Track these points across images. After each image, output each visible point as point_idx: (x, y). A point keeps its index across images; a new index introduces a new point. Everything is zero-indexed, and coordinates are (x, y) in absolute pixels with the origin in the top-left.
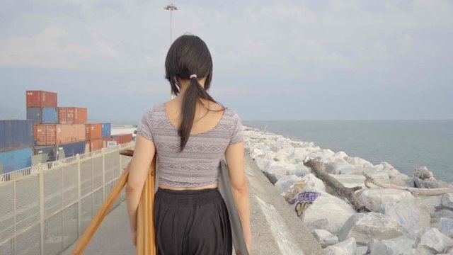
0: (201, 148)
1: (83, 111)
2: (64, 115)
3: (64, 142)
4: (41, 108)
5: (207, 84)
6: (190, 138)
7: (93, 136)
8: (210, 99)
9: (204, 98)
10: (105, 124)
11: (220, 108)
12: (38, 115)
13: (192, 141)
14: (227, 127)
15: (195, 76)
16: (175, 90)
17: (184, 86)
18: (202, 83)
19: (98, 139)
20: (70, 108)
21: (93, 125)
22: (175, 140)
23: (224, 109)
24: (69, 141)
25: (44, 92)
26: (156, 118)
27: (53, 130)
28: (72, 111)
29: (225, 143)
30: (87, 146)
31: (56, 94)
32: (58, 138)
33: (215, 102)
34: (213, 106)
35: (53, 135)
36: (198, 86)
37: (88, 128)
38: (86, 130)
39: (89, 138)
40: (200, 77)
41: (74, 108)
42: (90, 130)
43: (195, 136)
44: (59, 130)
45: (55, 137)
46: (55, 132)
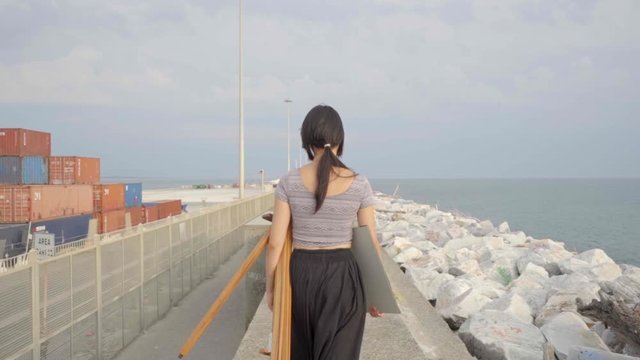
0: (332, 209)
1: (92, 164)
2: (57, 170)
3: (47, 215)
4: (20, 159)
5: (340, 151)
6: (326, 200)
7: (106, 206)
8: (342, 166)
9: (335, 165)
10: (131, 185)
11: (350, 174)
12: (15, 169)
13: (326, 203)
14: (357, 190)
15: (329, 145)
16: (311, 157)
17: (319, 154)
18: (334, 151)
19: (118, 209)
20: (68, 158)
21: (107, 186)
22: (310, 202)
23: (355, 175)
24: (59, 215)
25: (25, 130)
26: (291, 182)
27: (24, 196)
28: (72, 163)
29: (356, 205)
30: (93, 224)
31: (49, 135)
32: (35, 210)
33: (346, 168)
34: (344, 172)
35: (25, 204)
36: (331, 154)
37: (98, 192)
38: (94, 194)
39: (99, 210)
40: (333, 145)
41: (74, 159)
42: (101, 194)
43: (330, 198)
44: (37, 195)
45: (29, 209)
46: (29, 200)
